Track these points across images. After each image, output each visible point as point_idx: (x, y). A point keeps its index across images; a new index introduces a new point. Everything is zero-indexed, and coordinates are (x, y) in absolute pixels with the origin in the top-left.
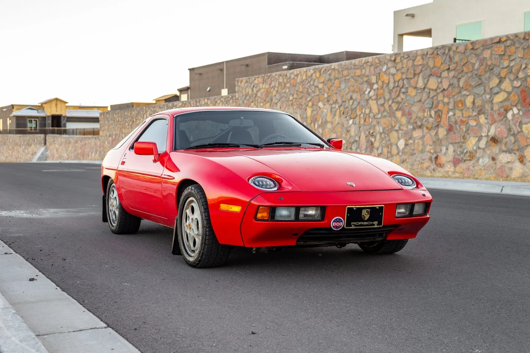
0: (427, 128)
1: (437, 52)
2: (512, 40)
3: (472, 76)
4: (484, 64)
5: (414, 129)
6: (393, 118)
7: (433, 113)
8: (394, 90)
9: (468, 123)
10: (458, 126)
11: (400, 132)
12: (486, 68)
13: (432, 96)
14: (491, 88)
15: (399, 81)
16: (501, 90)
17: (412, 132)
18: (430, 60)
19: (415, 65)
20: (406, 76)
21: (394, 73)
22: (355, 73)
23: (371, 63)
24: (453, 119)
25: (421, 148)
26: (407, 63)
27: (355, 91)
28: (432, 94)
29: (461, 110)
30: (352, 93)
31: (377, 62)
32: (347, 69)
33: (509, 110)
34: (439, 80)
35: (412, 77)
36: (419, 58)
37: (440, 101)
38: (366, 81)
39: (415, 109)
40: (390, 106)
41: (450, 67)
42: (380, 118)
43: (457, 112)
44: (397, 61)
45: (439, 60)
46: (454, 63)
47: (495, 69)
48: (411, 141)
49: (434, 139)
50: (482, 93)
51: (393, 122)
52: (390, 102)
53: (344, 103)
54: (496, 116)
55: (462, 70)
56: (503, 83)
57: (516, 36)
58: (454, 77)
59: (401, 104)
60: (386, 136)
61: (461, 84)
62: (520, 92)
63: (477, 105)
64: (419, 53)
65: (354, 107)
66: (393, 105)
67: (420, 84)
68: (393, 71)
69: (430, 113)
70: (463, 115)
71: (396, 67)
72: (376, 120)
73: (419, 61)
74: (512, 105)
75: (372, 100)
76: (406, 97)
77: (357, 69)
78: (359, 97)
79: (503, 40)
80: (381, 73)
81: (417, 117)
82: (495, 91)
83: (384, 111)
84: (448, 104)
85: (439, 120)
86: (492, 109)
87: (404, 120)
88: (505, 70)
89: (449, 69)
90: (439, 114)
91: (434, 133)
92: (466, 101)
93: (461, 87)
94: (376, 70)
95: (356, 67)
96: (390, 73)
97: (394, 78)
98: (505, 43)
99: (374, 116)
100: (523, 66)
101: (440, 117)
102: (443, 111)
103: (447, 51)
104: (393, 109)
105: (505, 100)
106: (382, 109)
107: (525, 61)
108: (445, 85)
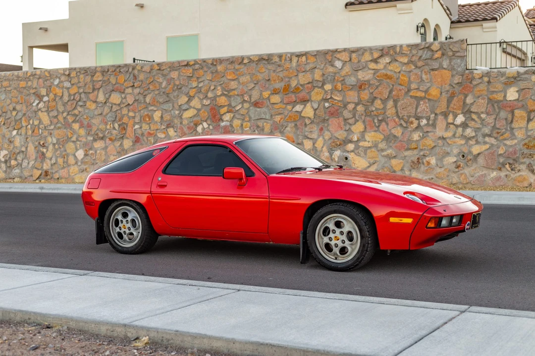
0: (110, 139)
1: (120, 70)
2: (200, 65)
3: (159, 93)
4: (172, 84)
5: (95, 140)
6: (68, 130)
7: (116, 126)
8: (69, 103)
9: (156, 135)
10: (145, 138)
11: (78, 143)
12: (174, 87)
13: (115, 110)
14: (179, 105)
15: (74, 95)
16: (191, 107)
17: (92, 143)
18: (112, 76)
19: (94, 81)
20: (84, 90)
21: (68, 87)
22: (19, 84)
23: (40, 75)
24: (139, 132)
25: (103, 158)
26: (84, 77)
27: (18, 102)
28: (115, 108)
29: (149, 124)
30: (14, 105)
31: (48, 75)
32: (9, 80)
33: (199, 125)
34: (123, 96)
35: (91, 92)
36: (98, 74)
37: (124, 115)
38: (34, 93)
39: (96, 121)
40: (65, 118)
41: (135, 84)
42: (52, 130)
43: (144, 125)
44: (72, 75)
45: (122, 78)
46: (139, 81)
47: (183, 88)
48: (91, 152)
49: (119, 149)
50: (171, 109)
51: (69, 134)
52: (65, 114)
53: (4, 114)
54: (185, 130)
55: (148, 87)
56: (192, 101)
57: (204, 61)
58: (139, 93)
59: (79, 117)
60: (61, 147)
61: (148, 100)
62: (210, 109)
63: (165, 119)
64: (98, 69)
65: (18, 118)
66: (69, 117)
67: (101, 98)
68: (67, 84)
69: (113, 125)
70: (150, 128)
71: (70, 82)
72: (47, 131)
73: (98, 77)
74: (202, 120)
75: (42, 111)
76: (84, 110)
77: (21, 81)
78: (24, 108)
79: (191, 63)
80: (53, 87)
81: (98, 129)
82: (184, 107)
83: (57, 123)
84: (134, 117)
85: (124, 132)
86: (181, 123)
87: (82, 132)
88: (194, 90)
89: (134, 86)
90: (123, 127)
91: (119, 144)
92: (154, 116)
93: (148, 103)
94: (45, 83)
95: (20, 79)
96: (63, 86)
97: (68, 92)
98: (193, 66)
99: (45, 127)
100: (212, 88)
101: (125, 129)
102: (129, 124)
103: (130, 70)
104: (68, 121)
105: (194, 116)
106: (55, 120)
107: (213, 83)
108: (130, 100)
